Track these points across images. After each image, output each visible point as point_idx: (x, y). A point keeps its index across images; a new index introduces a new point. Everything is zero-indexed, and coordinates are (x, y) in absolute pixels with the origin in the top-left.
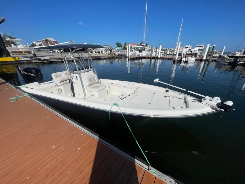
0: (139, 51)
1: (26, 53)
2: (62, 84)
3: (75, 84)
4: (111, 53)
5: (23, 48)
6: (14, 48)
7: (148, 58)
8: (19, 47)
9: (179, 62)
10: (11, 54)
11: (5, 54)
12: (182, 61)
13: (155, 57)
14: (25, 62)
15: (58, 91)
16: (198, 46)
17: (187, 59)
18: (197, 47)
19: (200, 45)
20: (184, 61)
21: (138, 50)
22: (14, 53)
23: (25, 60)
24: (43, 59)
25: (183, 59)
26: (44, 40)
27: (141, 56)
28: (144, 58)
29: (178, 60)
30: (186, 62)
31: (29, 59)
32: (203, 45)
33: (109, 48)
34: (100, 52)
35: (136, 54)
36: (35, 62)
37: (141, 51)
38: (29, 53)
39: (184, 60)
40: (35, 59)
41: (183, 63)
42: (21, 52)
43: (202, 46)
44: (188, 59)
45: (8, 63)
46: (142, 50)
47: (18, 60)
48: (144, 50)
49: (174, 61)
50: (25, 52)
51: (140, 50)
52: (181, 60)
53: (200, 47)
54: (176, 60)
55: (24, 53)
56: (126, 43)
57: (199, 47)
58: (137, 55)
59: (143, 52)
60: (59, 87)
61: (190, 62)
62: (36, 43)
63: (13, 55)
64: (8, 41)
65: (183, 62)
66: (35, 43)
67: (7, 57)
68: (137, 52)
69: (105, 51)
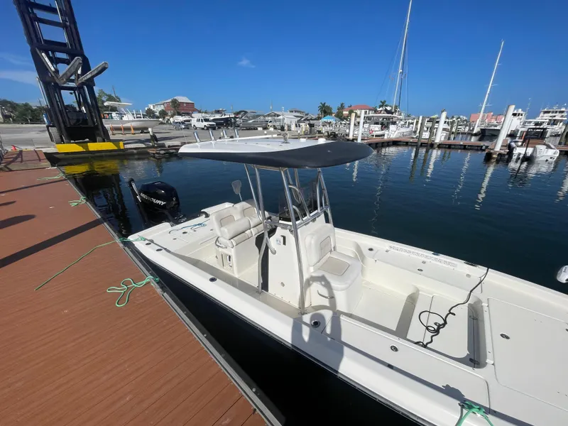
0: (380, 126)
1: (137, 132)
2: (234, 244)
3: (274, 253)
4: (311, 130)
5: (133, 121)
6: (117, 122)
7: (407, 144)
8: (125, 118)
9: (506, 158)
10: (110, 133)
11: (100, 136)
12: (515, 157)
13: (426, 141)
14: (135, 151)
15: (220, 257)
16: (548, 112)
17: (530, 151)
18: (545, 112)
19: (555, 109)
20: (521, 156)
21: (377, 123)
22: (115, 132)
23: (135, 149)
24: (169, 146)
25: (519, 151)
26: (170, 100)
27: (386, 137)
28: (395, 143)
29: (500, 155)
30: (529, 160)
31: (143, 146)
32: (562, 110)
33: (303, 117)
34: (286, 128)
35: (375, 133)
36: (154, 152)
37: (385, 126)
38: (143, 130)
39: (520, 154)
40: (153, 147)
41: (516, 162)
42: (129, 129)
43: (563, 112)
44: (535, 150)
45: (103, 154)
46: (388, 123)
47: (122, 148)
48: (394, 123)
49: (489, 157)
50: (135, 129)
51: (382, 124)
52: (510, 153)
53: (554, 114)
54: (495, 153)
55: (133, 131)
56: (342, 105)
57: (551, 114)
58: (376, 136)
59: (392, 127)
60: (225, 251)
61: (540, 159)
62: (154, 106)
63: (113, 134)
64: (107, 107)
65: (518, 158)
66: (152, 108)
67: (104, 141)
68: (376, 129)
69: (296, 125)
